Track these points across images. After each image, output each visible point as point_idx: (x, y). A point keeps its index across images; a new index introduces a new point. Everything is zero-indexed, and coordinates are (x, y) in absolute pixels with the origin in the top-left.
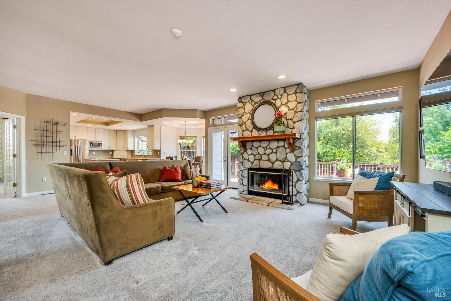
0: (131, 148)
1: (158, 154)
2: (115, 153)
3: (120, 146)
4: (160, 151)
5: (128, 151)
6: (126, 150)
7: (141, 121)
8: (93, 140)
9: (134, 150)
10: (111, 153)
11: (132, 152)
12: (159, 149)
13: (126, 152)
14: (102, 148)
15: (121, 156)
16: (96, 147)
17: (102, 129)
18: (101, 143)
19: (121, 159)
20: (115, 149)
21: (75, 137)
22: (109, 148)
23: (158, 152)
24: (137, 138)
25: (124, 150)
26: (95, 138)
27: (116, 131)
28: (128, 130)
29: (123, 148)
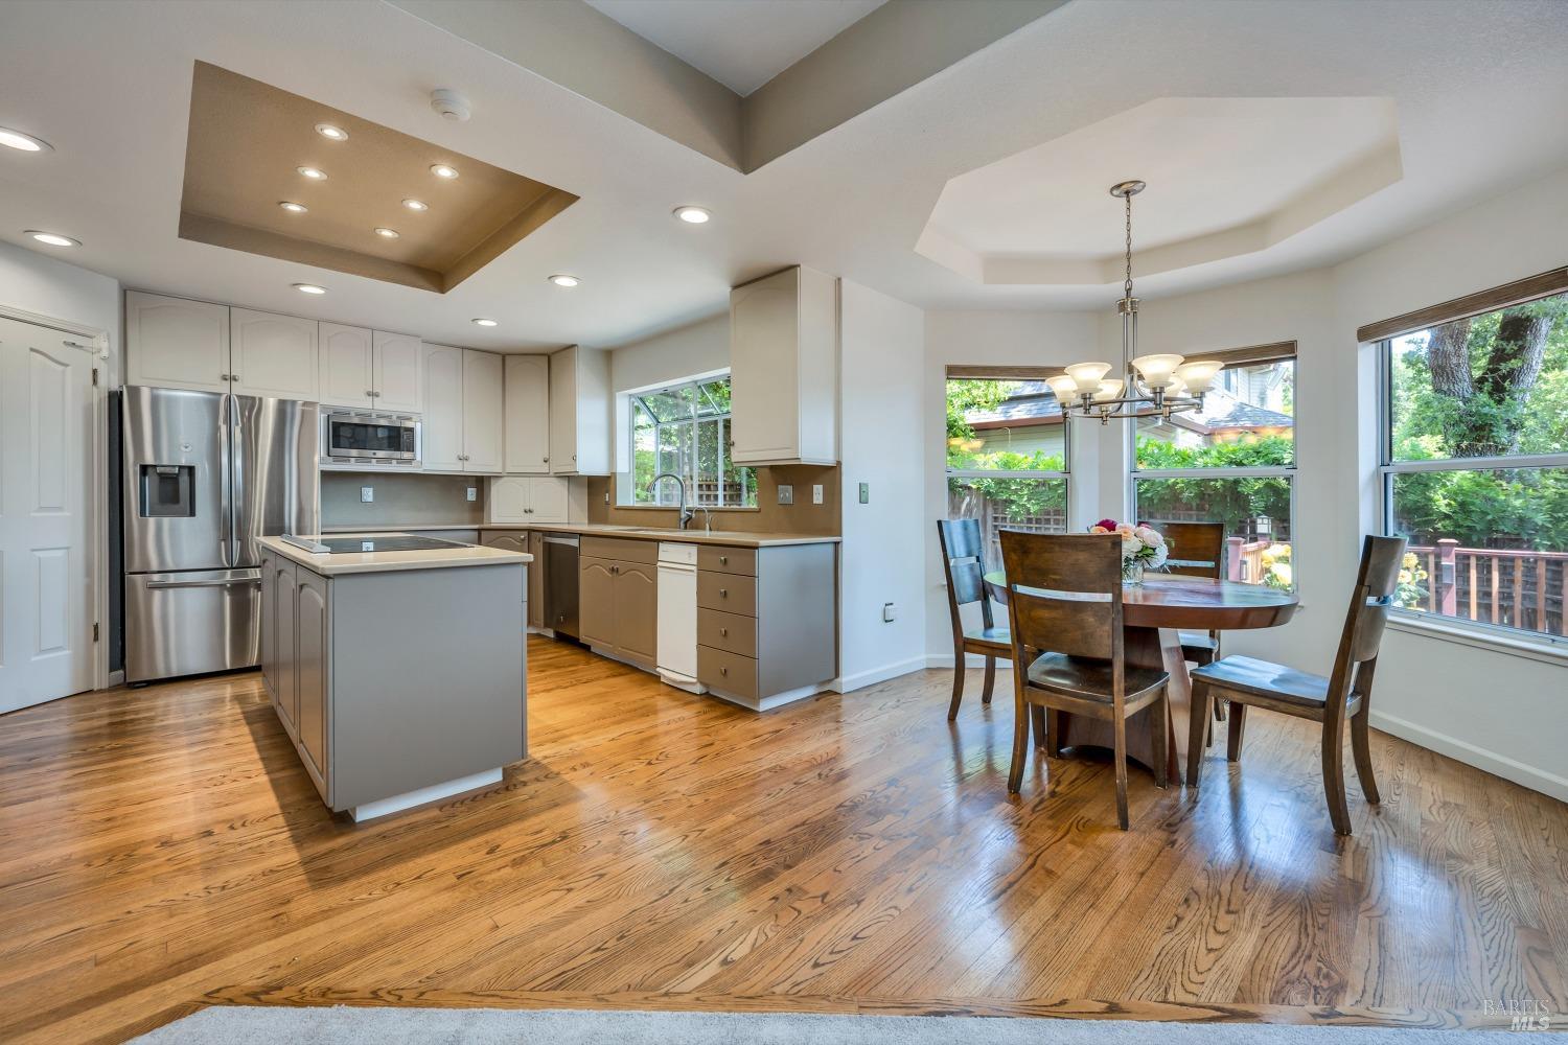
0: (591, 463)
1: (818, 498)
2: (496, 491)
3: (528, 452)
4: (829, 474)
5: (571, 479)
6: (560, 476)
7: (746, 173)
8: (354, 401)
9: (608, 478)
10: (471, 495)
11: (597, 488)
12: (826, 458)
13: (560, 489)
14: (418, 458)
15: (530, 511)
16: (375, 454)
17: (418, 336)
18: (411, 430)
19: (530, 531)
20: (497, 469)
21: (226, 379)
22: (460, 463)
23: (815, 487)
24: (627, 400)
25: (551, 474)
26: (369, 395)
27: (500, 358)
28: (573, 346)
29: (545, 461)
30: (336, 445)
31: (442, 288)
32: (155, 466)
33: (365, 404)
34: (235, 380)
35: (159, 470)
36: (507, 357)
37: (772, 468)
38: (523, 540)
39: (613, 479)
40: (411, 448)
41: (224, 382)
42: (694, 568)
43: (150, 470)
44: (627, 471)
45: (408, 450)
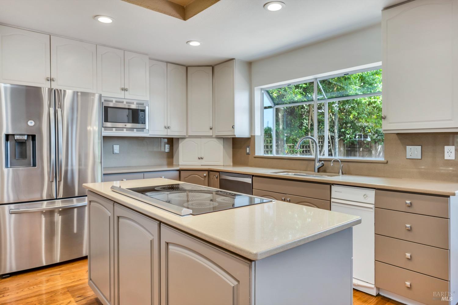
2: (182, 147)
6: (219, 138)
10: (167, 148)
14: (147, 128)
15: (202, 158)
16: (126, 125)
17: (147, 54)
18: (144, 111)
19: (209, 171)
20: (183, 134)
21: (48, 80)
22: (166, 130)
23: (447, 148)
24: (259, 92)
25: (214, 136)
26: (123, 90)
27: (185, 68)
28: (232, 59)
29: (211, 129)
30: (106, 120)
31: (184, 17)
32: (14, 135)
33: (121, 95)
34: (53, 80)
35: (17, 137)
36: (189, 68)
37: (398, 134)
38: (205, 177)
39: (252, 139)
40: (144, 123)
41: (47, 82)
42: (372, 206)
43: (10, 137)
44: (260, 135)
45: (142, 123)
